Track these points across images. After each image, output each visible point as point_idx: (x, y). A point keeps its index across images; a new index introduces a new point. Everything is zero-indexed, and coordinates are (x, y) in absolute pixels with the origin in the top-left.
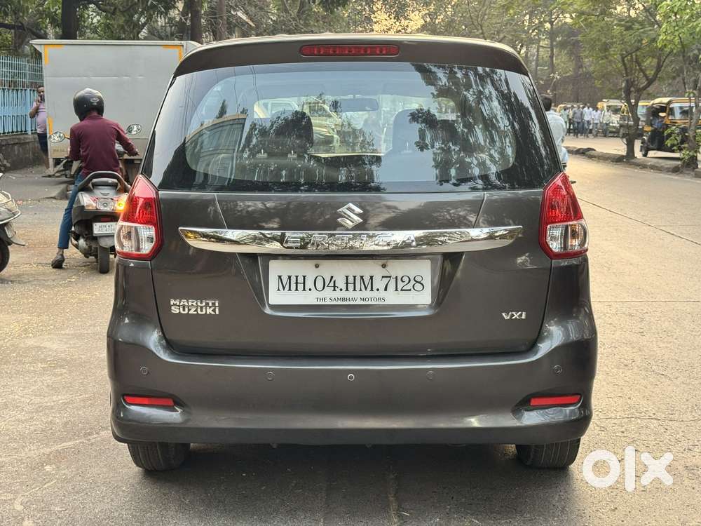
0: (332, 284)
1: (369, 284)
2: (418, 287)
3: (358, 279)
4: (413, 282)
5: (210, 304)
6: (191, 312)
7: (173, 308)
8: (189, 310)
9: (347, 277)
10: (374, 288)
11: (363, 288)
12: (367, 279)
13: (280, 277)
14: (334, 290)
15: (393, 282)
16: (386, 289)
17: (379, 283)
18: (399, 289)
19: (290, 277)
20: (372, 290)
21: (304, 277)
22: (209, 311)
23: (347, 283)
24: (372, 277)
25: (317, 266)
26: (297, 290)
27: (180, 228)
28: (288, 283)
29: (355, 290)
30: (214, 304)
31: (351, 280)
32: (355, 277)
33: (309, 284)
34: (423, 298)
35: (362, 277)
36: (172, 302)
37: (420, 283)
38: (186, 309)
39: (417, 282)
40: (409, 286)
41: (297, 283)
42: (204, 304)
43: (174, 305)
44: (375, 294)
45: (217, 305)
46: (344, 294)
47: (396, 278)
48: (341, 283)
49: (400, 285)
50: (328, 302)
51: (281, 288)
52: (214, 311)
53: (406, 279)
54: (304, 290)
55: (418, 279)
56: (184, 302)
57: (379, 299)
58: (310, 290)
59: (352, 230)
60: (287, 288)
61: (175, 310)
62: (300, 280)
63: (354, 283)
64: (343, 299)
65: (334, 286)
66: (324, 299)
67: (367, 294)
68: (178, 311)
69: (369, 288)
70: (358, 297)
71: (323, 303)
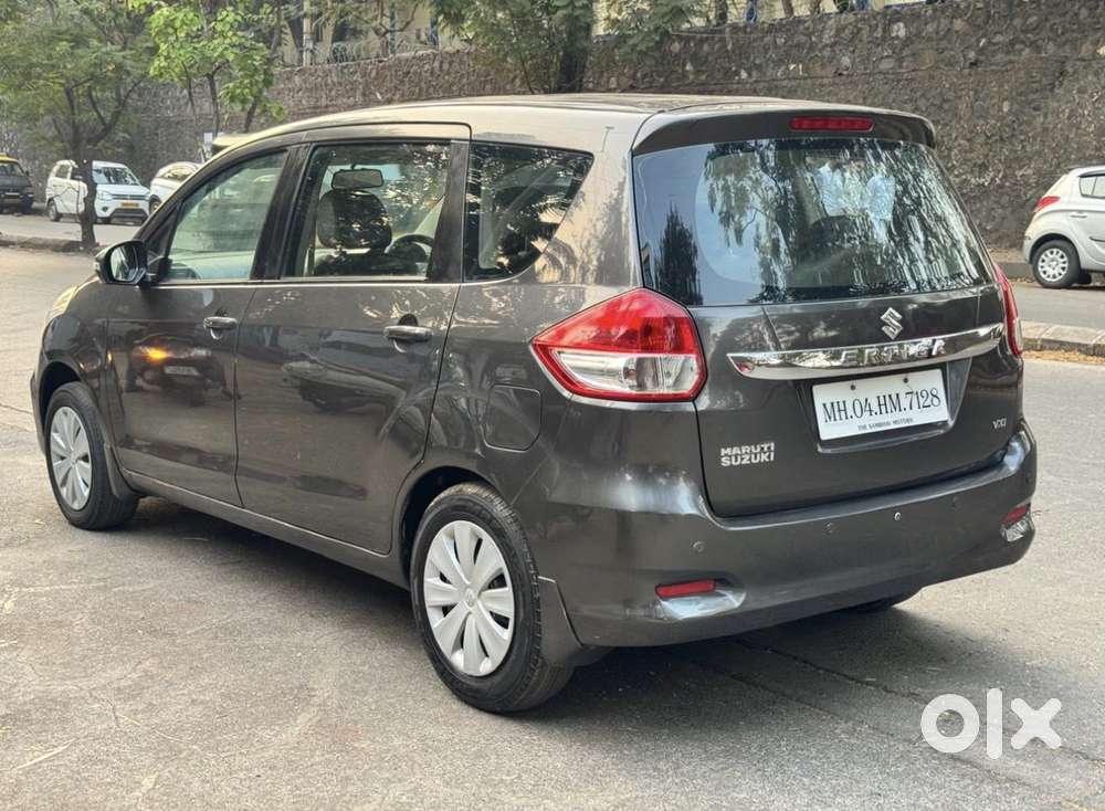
0: (868, 408)
1: (897, 404)
3: (887, 398)
4: (930, 396)
5: (766, 449)
6: (744, 462)
7: (723, 459)
8: (742, 459)
9: (878, 398)
10: (902, 408)
11: (893, 409)
12: (894, 397)
13: (824, 405)
14: (870, 415)
15: (915, 398)
16: (911, 408)
17: (905, 402)
18: (921, 405)
19: (832, 404)
20: (900, 410)
21: (844, 402)
22: (764, 457)
23: (880, 405)
24: (898, 395)
25: (853, 388)
26: (841, 419)
28: (836, 411)
29: (887, 412)
31: (882, 402)
32: (884, 397)
33: (850, 413)
34: (942, 413)
35: (890, 396)
36: (723, 452)
37: (937, 396)
38: (739, 458)
40: (930, 402)
41: (840, 411)
42: (759, 450)
43: (726, 455)
44: (903, 415)
45: (772, 448)
46: (879, 419)
47: (917, 393)
48: (875, 406)
49: (921, 401)
50: (869, 431)
51: (828, 419)
52: (769, 457)
53: (925, 394)
54: (847, 418)
55: (934, 392)
56: (736, 450)
57: (908, 421)
58: (852, 417)
59: (896, 340)
60: (832, 418)
63: (885, 404)
64: (879, 425)
65: (871, 411)
66: (864, 427)
67: (898, 415)
68: (729, 463)
69: (898, 408)
70: (891, 421)
71: (863, 432)
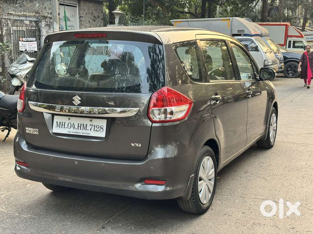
0: (73, 126)
1: (85, 127)
2: (101, 130)
3: (82, 125)
4: (100, 128)
5: (36, 131)
6: (31, 133)
9: (78, 124)
10: (87, 129)
11: (83, 129)
12: (85, 125)
13: (57, 122)
14: (74, 129)
15: (93, 127)
16: (91, 130)
17: (89, 128)
18: (95, 130)
19: (60, 122)
20: (86, 130)
21: (65, 123)
22: (36, 133)
23: (78, 126)
24: (86, 125)
25: (69, 119)
26: (62, 127)
27: (29, 102)
28: (61, 125)
29: (80, 129)
30: (37, 130)
31: (80, 125)
32: (81, 124)
33: (66, 126)
34: (103, 134)
35: (83, 125)
37: (102, 128)
39: (101, 128)
40: (98, 130)
41: (62, 125)
42: (34, 130)
43: (27, 129)
44: (87, 132)
46: (77, 131)
47: (95, 126)
48: (76, 126)
49: (96, 129)
50: (71, 133)
51: (57, 127)
52: (37, 133)
53: (98, 127)
54: (64, 128)
55: (102, 127)
56: (29, 129)
57: (88, 134)
58: (66, 128)
60: (59, 126)
61: (27, 131)
62: (63, 124)
63: (81, 127)
64: (76, 133)
65: (74, 127)
66: (70, 132)
67: (84, 131)
69: (85, 129)
70: (81, 132)
71: (70, 133)
